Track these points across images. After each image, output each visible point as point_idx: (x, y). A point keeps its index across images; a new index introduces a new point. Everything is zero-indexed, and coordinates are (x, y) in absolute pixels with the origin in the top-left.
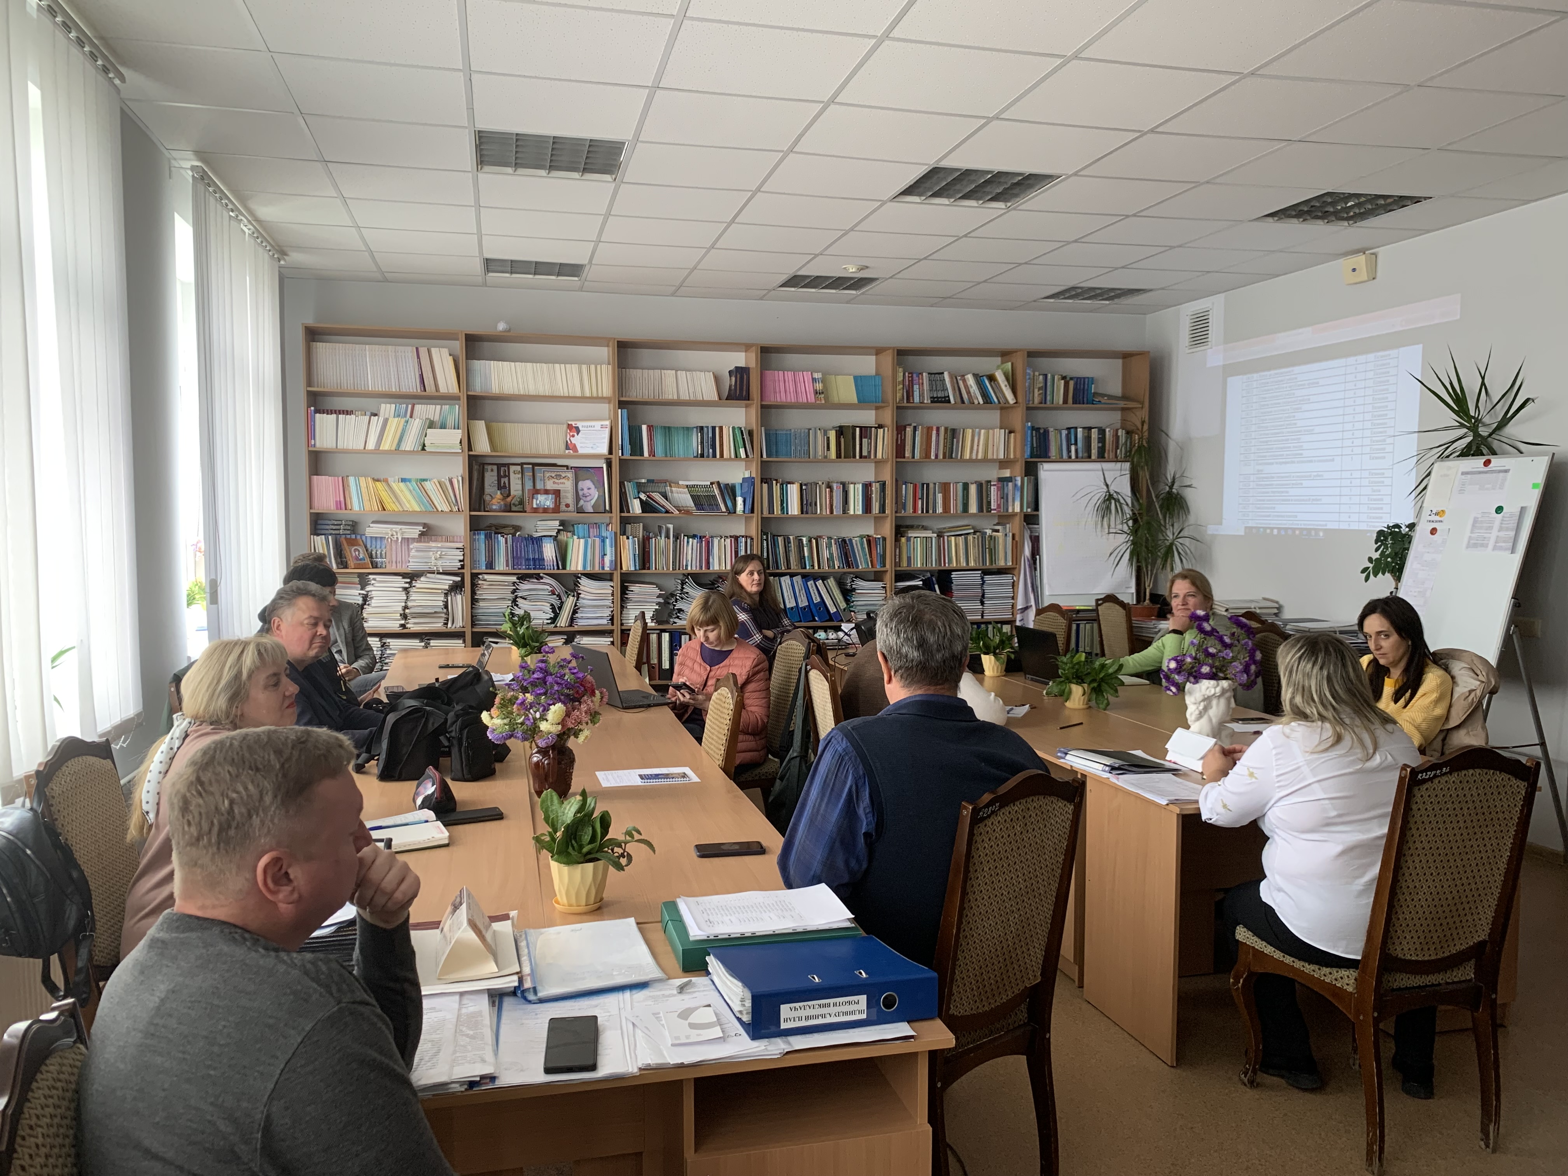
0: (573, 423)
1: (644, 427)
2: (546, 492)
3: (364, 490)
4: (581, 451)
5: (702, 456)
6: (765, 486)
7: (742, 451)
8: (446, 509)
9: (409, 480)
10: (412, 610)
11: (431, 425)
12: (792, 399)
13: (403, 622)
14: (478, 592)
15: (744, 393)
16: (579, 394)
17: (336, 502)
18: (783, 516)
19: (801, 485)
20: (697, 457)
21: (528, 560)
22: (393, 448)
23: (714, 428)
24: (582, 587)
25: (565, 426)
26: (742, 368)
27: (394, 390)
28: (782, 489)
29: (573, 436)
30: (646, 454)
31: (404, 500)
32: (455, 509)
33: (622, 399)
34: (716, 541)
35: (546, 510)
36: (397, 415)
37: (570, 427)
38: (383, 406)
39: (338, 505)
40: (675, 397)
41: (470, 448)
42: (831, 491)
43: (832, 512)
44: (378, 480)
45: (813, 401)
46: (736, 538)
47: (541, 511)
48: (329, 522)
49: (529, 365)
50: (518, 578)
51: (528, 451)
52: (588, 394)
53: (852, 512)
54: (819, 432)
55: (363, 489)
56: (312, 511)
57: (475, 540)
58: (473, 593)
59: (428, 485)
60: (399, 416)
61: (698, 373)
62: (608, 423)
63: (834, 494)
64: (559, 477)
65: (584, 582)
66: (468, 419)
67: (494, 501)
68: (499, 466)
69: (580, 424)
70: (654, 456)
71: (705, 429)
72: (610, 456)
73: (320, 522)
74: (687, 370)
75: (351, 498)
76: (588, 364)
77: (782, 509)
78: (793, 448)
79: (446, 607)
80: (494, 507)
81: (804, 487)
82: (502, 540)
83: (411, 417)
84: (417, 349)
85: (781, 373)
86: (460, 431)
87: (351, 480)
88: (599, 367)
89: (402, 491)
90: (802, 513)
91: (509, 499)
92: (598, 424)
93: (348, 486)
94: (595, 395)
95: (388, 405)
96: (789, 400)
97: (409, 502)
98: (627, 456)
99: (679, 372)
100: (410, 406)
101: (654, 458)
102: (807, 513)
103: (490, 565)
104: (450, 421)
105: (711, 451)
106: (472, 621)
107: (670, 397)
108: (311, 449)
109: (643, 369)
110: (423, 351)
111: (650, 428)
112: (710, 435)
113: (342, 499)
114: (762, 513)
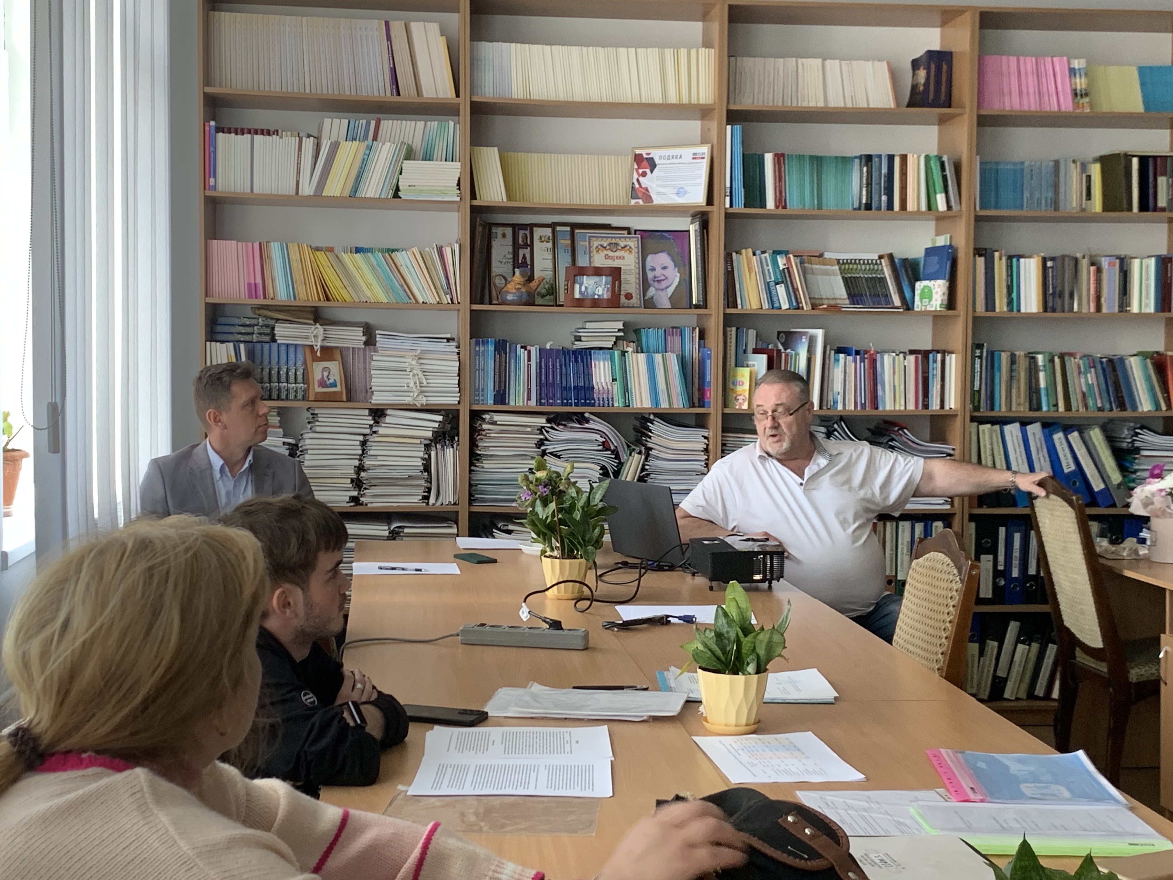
0: (644, 152)
1: (769, 158)
2: (598, 272)
3: (296, 265)
4: (658, 200)
5: (868, 207)
6: (981, 261)
7: (940, 200)
8: (431, 298)
9: (369, 250)
10: (371, 473)
11: (410, 155)
12: (1031, 104)
13: (355, 493)
14: (480, 444)
15: (943, 97)
16: (657, 99)
17: (249, 285)
18: (1010, 315)
19: (1044, 260)
20: (859, 209)
21: (567, 389)
22: (346, 193)
23: (891, 158)
24: (655, 439)
25: (630, 158)
26: (938, 52)
27: (347, 93)
28: (1010, 267)
29: (644, 174)
30: (770, 203)
31: (362, 284)
32: (446, 299)
33: (733, 107)
34: (887, 359)
35: (596, 303)
36: (351, 137)
37: (638, 159)
38: (327, 122)
39: (252, 290)
40: (821, 104)
41: (473, 196)
42: (1099, 271)
43: (1099, 308)
44: (318, 249)
45: (1070, 108)
46: (926, 354)
47: (588, 303)
48: (237, 321)
49: (575, 49)
50: (549, 421)
51: (565, 200)
52: (673, 99)
53: (1135, 308)
54: (1073, 165)
55: (294, 264)
56: (209, 300)
57: (477, 353)
58: (473, 444)
59: (401, 257)
60: (354, 139)
61: (862, 62)
62: (705, 150)
63: (1105, 276)
64: (614, 247)
65: (658, 428)
66: (472, 144)
67: (509, 286)
68: (516, 228)
69: (656, 154)
70: (785, 207)
71: (876, 160)
72: (709, 208)
73: (221, 320)
74: (841, 59)
75: (273, 280)
76: (676, 46)
77: (1010, 303)
78: (1026, 194)
79: (427, 468)
80: (510, 297)
81: (1049, 264)
82: (522, 354)
83: (375, 139)
84: (387, 24)
85: (1013, 60)
86: (458, 165)
87: (275, 250)
88: (693, 52)
89: (358, 269)
90: (1045, 310)
91: (533, 284)
92: (687, 153)
93: (269, 258)
94: (685, 101)
95: (336, 121)
96: (1026, 108)
97: (369, 286)
98: (739, 207)
99: (828, 62)
100: (373, 123)
101: (784, 212)
102: (1054, 310)
103: (501, 397)
104: (439, 150)
105: (884, 198)
106: (471, 495)
107: (812, 104)
108: (209, 193)
109: (765, 57)
110: (397, 28)
111: (779, 158)
112: (884, 170)
113: (259, 281)
114: (974, 310)
